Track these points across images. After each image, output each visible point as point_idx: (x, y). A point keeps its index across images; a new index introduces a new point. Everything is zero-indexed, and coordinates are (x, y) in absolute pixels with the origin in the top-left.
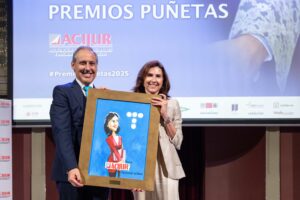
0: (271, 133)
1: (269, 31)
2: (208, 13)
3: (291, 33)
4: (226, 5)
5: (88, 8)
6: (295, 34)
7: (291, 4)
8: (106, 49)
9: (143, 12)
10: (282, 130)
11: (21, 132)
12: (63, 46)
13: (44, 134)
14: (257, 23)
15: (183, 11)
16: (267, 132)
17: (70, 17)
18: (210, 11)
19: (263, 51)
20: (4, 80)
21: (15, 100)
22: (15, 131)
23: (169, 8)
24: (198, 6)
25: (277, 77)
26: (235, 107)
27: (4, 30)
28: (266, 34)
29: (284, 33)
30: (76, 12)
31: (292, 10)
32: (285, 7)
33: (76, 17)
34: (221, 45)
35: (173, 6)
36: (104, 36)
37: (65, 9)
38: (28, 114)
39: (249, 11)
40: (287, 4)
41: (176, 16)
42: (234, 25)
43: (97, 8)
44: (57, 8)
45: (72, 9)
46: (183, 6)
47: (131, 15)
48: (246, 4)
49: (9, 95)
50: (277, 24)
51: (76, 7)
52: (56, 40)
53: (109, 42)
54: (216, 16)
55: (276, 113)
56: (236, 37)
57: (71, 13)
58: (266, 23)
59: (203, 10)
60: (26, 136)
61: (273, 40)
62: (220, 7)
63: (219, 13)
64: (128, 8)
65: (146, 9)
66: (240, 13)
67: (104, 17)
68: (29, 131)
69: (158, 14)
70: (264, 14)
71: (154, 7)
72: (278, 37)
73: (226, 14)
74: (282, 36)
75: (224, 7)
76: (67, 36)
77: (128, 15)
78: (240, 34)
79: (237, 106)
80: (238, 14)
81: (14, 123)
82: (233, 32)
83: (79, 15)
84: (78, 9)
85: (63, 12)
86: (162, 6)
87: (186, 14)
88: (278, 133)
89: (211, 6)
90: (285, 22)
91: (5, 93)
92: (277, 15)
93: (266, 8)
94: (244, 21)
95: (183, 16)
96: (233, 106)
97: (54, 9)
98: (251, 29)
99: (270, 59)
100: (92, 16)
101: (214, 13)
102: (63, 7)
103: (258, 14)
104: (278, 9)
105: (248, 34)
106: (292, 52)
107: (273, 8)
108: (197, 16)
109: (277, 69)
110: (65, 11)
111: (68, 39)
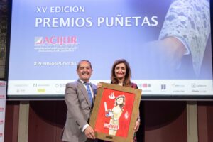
0: (191, 106)
1: (187, 34)
2: (144, 23)
3: (203, 36)
4: (156, 17)
5: (62, 19)
6: (206, 36)
7: (202, 16)
8: (74, 47)
9: (99, 22)
10: (199, 104)
11: (12, 104)
12: (44, 45)
13: (28, 105)
14: (179, 29)
15: (127, 21)
16: (187, 105)
17: (49, 26)
18: (146, 21)
19: (182, 47)
20: (3, 68)
21: (9, 82)
22: (8, 103)
23: (117, 19)
24: (137, 18)
25: (194, 66)
26: (164, 87)
27: (5, 34)
28: (185, 36)
29: (198, 35)
30: (54, 22)
31: (203, 20)
32: (198, 18)
33: (53, 26)
35: (120, 18)
36: (72, 38)
37: (47, 21)
38: (18, 91)
39: (173, 21)
40: (199, 16)
41: (122, 24)
42: (162, 30)
43: (68, 19)
44: (41, 20)
45: (51, 21)
46: (126, 18)
47: (91, 24)
48: (170, 16)
49: (6, 78)
50: (192, 30)
51: (54, 19)
52: (39, 41)
53: (75, 42)
54: (149, 25)
55: (193, 91)
56: (164, 38)
57: (51, 23)
58: (185, 29)
59: (140, 21)
60: (16, 106)
61: (190, 40)
62: (152, 19)
63: (151, 22)
64: (89, 19)
65: (101, 20)
66: (167, 22)
67: (73, 25)
68: (18, 103)
69: (110, 23)
70: (183, 23)
71: (107, 19)
72: (193, 38)
73: (157, 23)
74: (196, 37)
75: (155, 19)
76: (47, 38)
77: (89, 24)
78: (166, 36)
79: (165, 86)
80: (164, 24)
81: (8, 97)
82: (162, 35)
83: (55, 24)
84: (55, 20)
85: (45, 23)
86: (112, 18)
87: (128, 23)
88: (195, 106)
89: (146, 18)
90: (198, 28)
91: (3, 77)
93: (184, 19)
94: (169, 28)
95: (126, 25)
96: (162, 86)
97: (39, 21)
98: (174, 33)
99: (188, 53)
100: (65, 25)
101: (148, 22)
102: (45, 19)
103: (179, 23)
104: (193, 19)
106: (204, 49)
107: (189, 19)
108: (137, 24)
109: (193, 61)
110: (46, 22)
111: (47, 40)
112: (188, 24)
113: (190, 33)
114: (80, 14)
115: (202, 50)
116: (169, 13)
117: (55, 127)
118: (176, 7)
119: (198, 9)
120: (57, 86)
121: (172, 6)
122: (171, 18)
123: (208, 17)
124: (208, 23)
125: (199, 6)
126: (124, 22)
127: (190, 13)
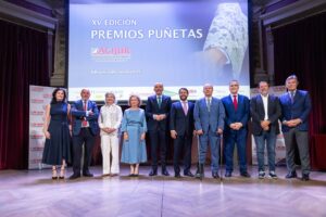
1: (228, 45)
3: (241, 47)
4: (201, 30)
5: (115, 32)
6: (244, 47)
7: (241, 30)
9: (150, 34)
14: (220, 41)
17: (104, 38)
18: (191, 34)
19: (224, 58)
21: (69, 89)
23: (165, 31)
24: (183, 31)
27: (64, 46)
28: (226, 48)
30: (108, 34)
32: (238, 31)
34: (198, 54)
35: (168, 31)
40: (239, 29)
41: (170, 36)
43: (121, 31)
46: (174, 31)
47: (142, 36)
48: (213, 29)
49: (66, 86)
50: (232, 41)
51: (108, 31)
52: (95, 52)
53: (128, 53)
54: (195, 37)
56: (207, 49)
57: (105, 35)
58: (226, 41)
59: (187, 33)
61: (230, 51)
62: (197, 31)
63: (197, 35)
64: (141, 32)
66: (210, 35)
67: (126, 37)
69: (159, 35)
70: (225, 35)
71: (157, 31)
72: (233, 49)
73: (201, 35)
74: (236, 48)
78: (210, 47)
82: (206, 46)
83: (110, 36)
85: (100, 35)
86: (161, 31)
87: (176, 35)
89: (192, 31)
90: (237, 40)
92: (233, 36)
95: (174, 37)
97: (94, 33)
99: (228, 62)
100: (118, 37)
102: (100, 31)
103: (221, 35)
104: (233, 32)
105: (215, 48)
107: (230, 32)
108: (183, 37)
111: (103, 50)
112: (229, 36)
113: (231, 45)
114: (132, 26)
115: (241, 59)
116: (212, 27)
118: (218, 21)
121: (215, 20)
122: (214, 31)
123: (246, 30)
124: (246, 36)
125: (239, 20)
126: (172, 34)
127: (230, 26)
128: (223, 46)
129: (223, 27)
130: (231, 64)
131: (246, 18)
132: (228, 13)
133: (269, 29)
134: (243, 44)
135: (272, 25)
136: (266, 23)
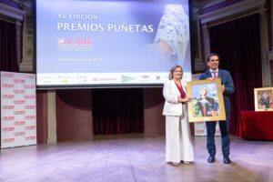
2: (143, 30)
4: (152, 26)
5: (79, 25)
7: (184, 27)
8: (90, 47)
9: (109, 28)
11: (41, 92)
12: (65, 45)
13: (55, 93)
17: (69, 30)
18: (144, 28)
19: (171, 49)
20: (31, 63)
21: (38, 74)
22: (37, 91)
23: (123, 26)
24: (138, 26)
26: (158, 78)
27: (31, 35)
28: (173, 41)
29: (181, 40)
30: (73, 27)
31: (184, 30)
32: (181, 28)
33: (73, 29)
35: (125, 25)
36: (88, 40)
38: (46, 82)
40: (182, 26)
41: (126, 30)
42: (156, 36)
43: (84, 25)
44: (62, 24)
45: (70, 26)
46: (130, 26)
47: (103, 29)
49: (34, 71)
51: (72, 24)
52: (62, 42)
53: (91, 43)
56: (157, 42)
59: (140, 28)
60: (44, 94)
61: (176, 44)
62: (149, 27)
63: (149, 30)
64: (101, 26)
65: (111, 26)
66: (159, 30)
67: (88, 30)
68: (46, 91)
69: (117, 29)
70: (171, 31)
71: (115, 25)
73: (152, 30)
74: (180, 42)
77: (101, 29)
78: (159, 41)
81: (37, 87)
84: (74, 25)
86: (119, 25)
89: (144, 26)
90: (181, 35)
91: (31, 70)
92: (177, 32)
93: (172, 28)
95: (130, 31)
97: (60, 25)
99: (174, 53)
100: (82, 29)
101: (146, 30)
102: (65, 24)
103: (168, 31)
104: (178, 29)
105: (164, 41)
107: (175, 28)
108: (138, 31)
110: (66, 26)
111: (68, 41)
112: (174, 31)
113: (176, 39)
114: (94, 21)
116: (161, 24)
117: (76, 110)
118: (166, 19)
119: (181, 21)
120: (77, 77)
121: (163, 18)
122: (162, 27)
123: (188, 27)
124: (188, 32)
125: (182, 18)
126: (129, 28)
127: (175, 23)
128: (170, 40)
129: (170, 24)
130: (176, 55)
131: (188, 18)
132: (173, 13)
133: (205, 27)
134: (186, 38)
135: (208, 24)
136: (203, 22)
